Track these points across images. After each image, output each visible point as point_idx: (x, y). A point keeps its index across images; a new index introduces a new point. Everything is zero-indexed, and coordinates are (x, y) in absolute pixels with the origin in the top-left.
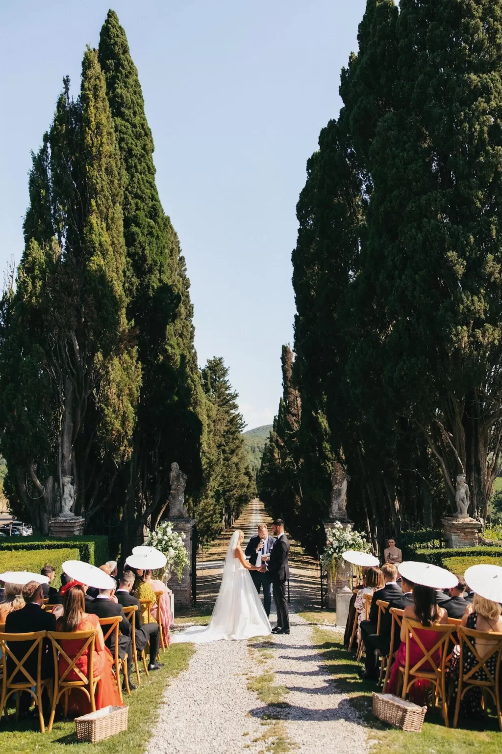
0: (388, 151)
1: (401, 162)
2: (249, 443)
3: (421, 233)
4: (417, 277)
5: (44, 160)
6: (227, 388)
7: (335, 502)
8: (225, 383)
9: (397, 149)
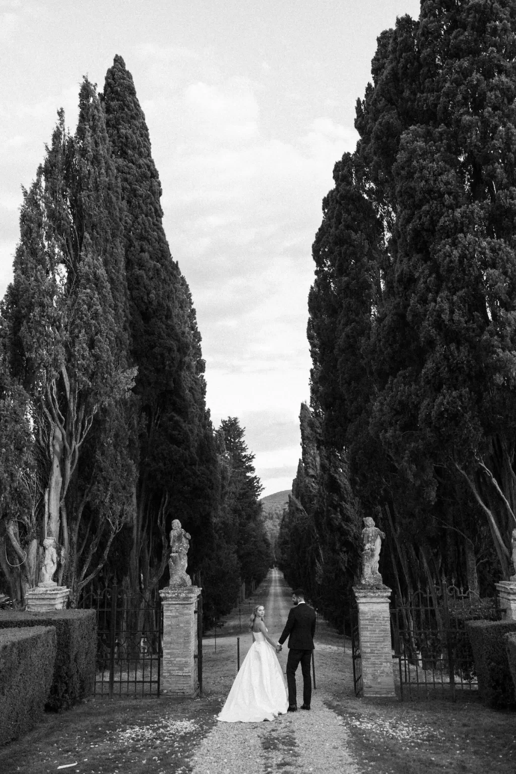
0: (415, 163)
1: (430, 173)
2: (266, 508)
3: (456, 249)
4: (455, 298)
5: (36, 194)
6: (244, 449)
7: (367, 564)
8: (241, 445)
9: (424, 160)
